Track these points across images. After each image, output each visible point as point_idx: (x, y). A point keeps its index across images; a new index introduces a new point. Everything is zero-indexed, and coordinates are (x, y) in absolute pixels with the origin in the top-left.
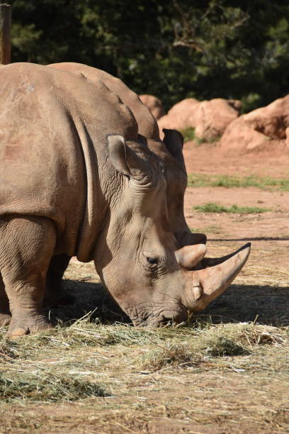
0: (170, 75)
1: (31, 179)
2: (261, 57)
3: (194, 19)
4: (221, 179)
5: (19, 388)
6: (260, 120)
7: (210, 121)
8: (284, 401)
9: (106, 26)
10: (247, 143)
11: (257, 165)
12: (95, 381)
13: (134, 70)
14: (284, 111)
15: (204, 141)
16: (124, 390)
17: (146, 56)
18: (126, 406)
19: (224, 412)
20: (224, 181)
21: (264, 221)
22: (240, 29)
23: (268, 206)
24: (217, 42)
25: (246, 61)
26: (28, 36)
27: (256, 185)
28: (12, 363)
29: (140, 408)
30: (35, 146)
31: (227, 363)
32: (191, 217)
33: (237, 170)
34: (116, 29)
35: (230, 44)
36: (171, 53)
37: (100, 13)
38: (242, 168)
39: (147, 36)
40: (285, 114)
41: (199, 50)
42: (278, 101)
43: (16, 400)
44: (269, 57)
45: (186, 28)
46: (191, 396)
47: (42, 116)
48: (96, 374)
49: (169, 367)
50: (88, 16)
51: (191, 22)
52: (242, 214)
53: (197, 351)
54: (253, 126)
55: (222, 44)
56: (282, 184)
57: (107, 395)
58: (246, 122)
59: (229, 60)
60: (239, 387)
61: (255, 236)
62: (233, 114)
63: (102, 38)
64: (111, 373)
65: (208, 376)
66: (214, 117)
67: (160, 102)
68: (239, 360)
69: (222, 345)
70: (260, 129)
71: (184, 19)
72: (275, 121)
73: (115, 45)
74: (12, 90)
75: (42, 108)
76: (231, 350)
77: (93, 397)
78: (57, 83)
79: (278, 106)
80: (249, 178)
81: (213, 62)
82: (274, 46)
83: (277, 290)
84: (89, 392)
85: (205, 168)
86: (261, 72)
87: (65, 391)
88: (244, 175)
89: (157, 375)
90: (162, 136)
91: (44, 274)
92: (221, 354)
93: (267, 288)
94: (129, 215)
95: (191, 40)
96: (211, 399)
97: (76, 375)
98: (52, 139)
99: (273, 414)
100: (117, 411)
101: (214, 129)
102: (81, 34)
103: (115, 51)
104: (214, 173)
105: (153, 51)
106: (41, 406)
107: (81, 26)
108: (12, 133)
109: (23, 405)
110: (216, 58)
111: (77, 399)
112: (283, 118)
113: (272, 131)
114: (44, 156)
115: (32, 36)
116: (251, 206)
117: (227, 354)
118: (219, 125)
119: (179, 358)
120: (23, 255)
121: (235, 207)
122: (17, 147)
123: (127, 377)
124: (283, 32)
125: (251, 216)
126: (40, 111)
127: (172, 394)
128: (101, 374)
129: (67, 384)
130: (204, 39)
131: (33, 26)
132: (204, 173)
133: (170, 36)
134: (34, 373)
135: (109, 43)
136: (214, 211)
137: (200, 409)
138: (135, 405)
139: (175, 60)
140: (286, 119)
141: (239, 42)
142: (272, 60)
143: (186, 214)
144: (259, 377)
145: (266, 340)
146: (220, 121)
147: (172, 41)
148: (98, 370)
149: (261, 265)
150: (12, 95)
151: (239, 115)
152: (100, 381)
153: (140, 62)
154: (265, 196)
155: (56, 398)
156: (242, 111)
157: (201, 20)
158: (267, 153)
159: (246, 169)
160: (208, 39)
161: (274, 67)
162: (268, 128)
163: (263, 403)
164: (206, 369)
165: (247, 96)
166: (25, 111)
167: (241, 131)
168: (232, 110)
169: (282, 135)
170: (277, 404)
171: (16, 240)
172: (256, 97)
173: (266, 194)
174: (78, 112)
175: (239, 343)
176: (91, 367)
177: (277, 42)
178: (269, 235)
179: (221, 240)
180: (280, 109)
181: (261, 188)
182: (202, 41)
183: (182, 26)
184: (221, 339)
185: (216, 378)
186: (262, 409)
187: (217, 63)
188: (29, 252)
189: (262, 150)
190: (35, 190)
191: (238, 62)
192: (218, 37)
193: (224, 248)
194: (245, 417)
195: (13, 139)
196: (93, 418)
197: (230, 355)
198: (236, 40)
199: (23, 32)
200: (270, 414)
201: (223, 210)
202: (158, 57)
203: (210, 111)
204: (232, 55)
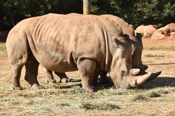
0: (136, 19)
1: (91, 49)
2: (163, 13)
3: (143, 3)
4: (152, 48)
5: (95, 107)
6: (163, 31)
7: (148, 31)
8: (172, 109)
9: (118, 5)
10: (159, 37)
11: (162, 44)
12: (117, 104)
13: (126, 18)
14: (170, 28)
15: (146, 37)
16: (125, 107)
17: (129, 14)
18: (126, 111)
19: (154, 113)
20: (153, 48)
21: (165, 59)
22: (157, 5)
23: (166, 55)
24: (150, 9)
25: (159, 14)
26: (95, 9)
27: (162, 49)
28: (93, 100)
29: (130, 112)
30: (92, 39)
31: (155, 99)
32: (143, 58)
33: (156, 45)
34: (120, 6)
35: (153, 9)
36: (137, 13)
37: (116, 2)
38: (158, 44)
39: (130, 8)
40: (170, 29)
41: (144, 11)
42: (168, 25)
43: (94, 110)
44: (165, 13)
45: (141, 5)
46: (145, 108)
47: (95, 30)
48: (117, 103)
49: (138, 100)
50: (113, 2)
51: (142, 4)
52: (158, 57)
53: (146, 96)
54: (161, 32)
55: (151, 10)
56: (170, 48)
57: (120, 108)
58: (159, 31)
59: (153, 14)
60: (159, 106)
61: (162, 63)
62: (155, 29)
63: (117, 9)
64: (121, 102)
65: (150, 103)
66: (149, 30)
67: (133, 26)
68: (158, 98)
69: (154, 94)
70: (163, 33)
71: (140, 3)
72: (167, 31)
73: (120, 11)
74: (87, 23)
75: (95, 28)
76: (156, 95)
77: (116, 109)
78: (100, 20)
79: (168, 26)
80: (160, 47)
81: (149, 15)
82: (166, 10)
83: (169, 78)
84: (115, 108)
85: (147, 45)
86: (163, 17)
87: (108, 107)
88: (159, 46)
89: (135, 103)
90: (136, 35)
91: (92, 75)
92: (153, 97)
93: (166, 78)
94: (118, 58)
95: (142, 9)
96: (151, 109)
97: (111, 103)
98: (97, 37)
99: (169, 113)
100: (124, 113)
101: (149, 33)
102: (111, 8)
103: (120, 12)
104: (150, 46)
105: (131, 12)
106: (102, 112)
107: (111, 5)
108: (86, 35)
109: (96, 111)
110: (150, 14)
111: (112, 109)
112: (169, 30)
113: (166, 34)
114: (95, 42)
115: (96, 9)
116: (161, 55)
117: (155, 97)
118: (151, 32)
119: (141, 98)
120: (87, 69)
121: (156, 55)
122: (88, 39)
123: (126, 103)
124: (169, 6)
125: (161, 58)
126: (94, 29)
127: (139, 108)
128: (118, 103)
129: (109, 105)
130: (146, 8)
131: (97, 6)
132: (147, 46)
133: (136, 8)
134: (99, 102)
135: (119, 10)
136: (150, 57)
137: (147, 112)
138: (129, 111)
139: (138, 14)
140: (170, 30)
141: (156, 9)
142: (166, 14)
143: (142, 58)
144: (164, 103)
145: (166, 93)
146: (151, 31)
147: (137, 9)
148: (117, 101)
149: (164, 71)
150: (87, 24)
151: (157, 30)
152: (118, 104)
153: (128, 15)
154: (165, 52)
155: (106, 109)
156: (157, 28)
157: (145, 3)
158: (165, 40)
159: (159, 45)
160: (147, 8)
161: (166, 16)
162: (165, 33)
163: (166, 110)
164: (149, 101)
165: (159, 24)
166: (90, 29)
167: (157, 34)
168: (155, 28)
169: (169, 35)
170: (170, 110)
171: (85, 65)
172: (161, 24)
173: (165, 51)
174: (105, 29)
175: (158, 94)
176: (115, 101)
177: (167, 9)
178: (166, 63)
179: (152, 65)
180: (169, 27)
181: (163, 50)
182: (145, 9)
183: (140, 5)
184: (153, 92)
185: (152, 103)
186: (166, 112)
187: (150, 15)
188: (88, 69)
189: (164, 39)
190: (92, 52)
191: (156, 15)
192: (150, 7)
193: (153, 67)
194: (160, 114)
195: (86, 37)
196: (117, 115)
197: (156, 97)
198: (155, 8)
199: (94, 8)
200: (168, 113)
201: (153, 56)
202: (133, 14)
203: (148, 28)
204: (154, 13)
